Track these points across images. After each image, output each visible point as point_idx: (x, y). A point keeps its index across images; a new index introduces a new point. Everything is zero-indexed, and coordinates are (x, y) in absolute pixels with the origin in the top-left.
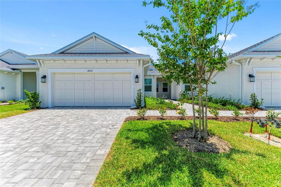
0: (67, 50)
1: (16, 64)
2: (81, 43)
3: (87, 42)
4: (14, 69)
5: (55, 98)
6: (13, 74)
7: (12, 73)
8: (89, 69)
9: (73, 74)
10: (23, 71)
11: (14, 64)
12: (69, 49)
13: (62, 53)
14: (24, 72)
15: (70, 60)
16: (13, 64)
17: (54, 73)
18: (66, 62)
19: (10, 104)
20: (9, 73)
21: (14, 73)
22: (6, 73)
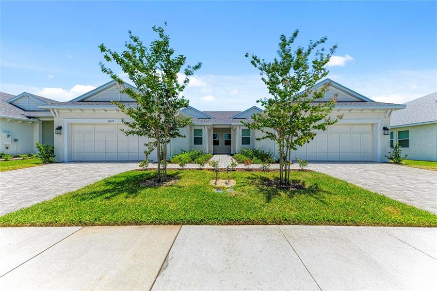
0: (87, 98)
1: (34, 111)
2: (104, 90)
3: (111, 89)
4: (30, 117)
5: (73, 151)
6: (29, 123)
7: (27, 122)
8: (110, 120)
9: (93, 124)
10: (41, 119)
11: (31, 111)
12: (89, 97)
13: (82, 101)
14: (43, 121)
15: (88, 110)
16: (29, 111)
17: (72, 124)
18: (84, 111)
19: (24, 159)
20: (23, 121)
21: (30, 121)
22: (19, 122)
